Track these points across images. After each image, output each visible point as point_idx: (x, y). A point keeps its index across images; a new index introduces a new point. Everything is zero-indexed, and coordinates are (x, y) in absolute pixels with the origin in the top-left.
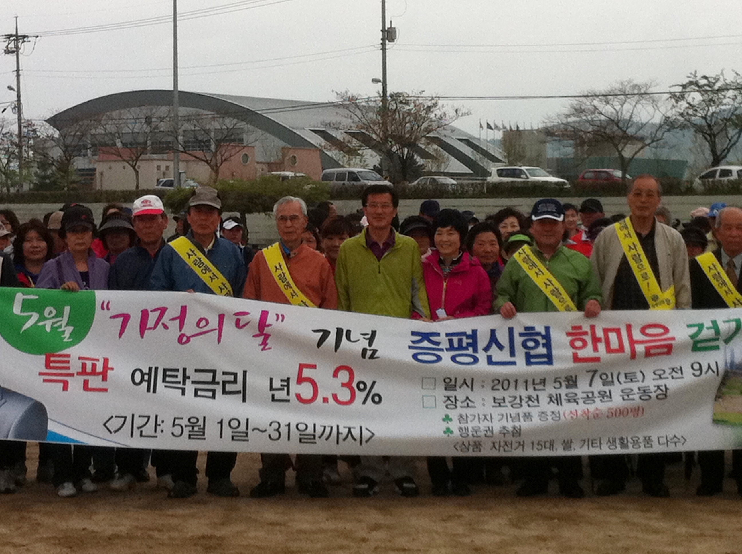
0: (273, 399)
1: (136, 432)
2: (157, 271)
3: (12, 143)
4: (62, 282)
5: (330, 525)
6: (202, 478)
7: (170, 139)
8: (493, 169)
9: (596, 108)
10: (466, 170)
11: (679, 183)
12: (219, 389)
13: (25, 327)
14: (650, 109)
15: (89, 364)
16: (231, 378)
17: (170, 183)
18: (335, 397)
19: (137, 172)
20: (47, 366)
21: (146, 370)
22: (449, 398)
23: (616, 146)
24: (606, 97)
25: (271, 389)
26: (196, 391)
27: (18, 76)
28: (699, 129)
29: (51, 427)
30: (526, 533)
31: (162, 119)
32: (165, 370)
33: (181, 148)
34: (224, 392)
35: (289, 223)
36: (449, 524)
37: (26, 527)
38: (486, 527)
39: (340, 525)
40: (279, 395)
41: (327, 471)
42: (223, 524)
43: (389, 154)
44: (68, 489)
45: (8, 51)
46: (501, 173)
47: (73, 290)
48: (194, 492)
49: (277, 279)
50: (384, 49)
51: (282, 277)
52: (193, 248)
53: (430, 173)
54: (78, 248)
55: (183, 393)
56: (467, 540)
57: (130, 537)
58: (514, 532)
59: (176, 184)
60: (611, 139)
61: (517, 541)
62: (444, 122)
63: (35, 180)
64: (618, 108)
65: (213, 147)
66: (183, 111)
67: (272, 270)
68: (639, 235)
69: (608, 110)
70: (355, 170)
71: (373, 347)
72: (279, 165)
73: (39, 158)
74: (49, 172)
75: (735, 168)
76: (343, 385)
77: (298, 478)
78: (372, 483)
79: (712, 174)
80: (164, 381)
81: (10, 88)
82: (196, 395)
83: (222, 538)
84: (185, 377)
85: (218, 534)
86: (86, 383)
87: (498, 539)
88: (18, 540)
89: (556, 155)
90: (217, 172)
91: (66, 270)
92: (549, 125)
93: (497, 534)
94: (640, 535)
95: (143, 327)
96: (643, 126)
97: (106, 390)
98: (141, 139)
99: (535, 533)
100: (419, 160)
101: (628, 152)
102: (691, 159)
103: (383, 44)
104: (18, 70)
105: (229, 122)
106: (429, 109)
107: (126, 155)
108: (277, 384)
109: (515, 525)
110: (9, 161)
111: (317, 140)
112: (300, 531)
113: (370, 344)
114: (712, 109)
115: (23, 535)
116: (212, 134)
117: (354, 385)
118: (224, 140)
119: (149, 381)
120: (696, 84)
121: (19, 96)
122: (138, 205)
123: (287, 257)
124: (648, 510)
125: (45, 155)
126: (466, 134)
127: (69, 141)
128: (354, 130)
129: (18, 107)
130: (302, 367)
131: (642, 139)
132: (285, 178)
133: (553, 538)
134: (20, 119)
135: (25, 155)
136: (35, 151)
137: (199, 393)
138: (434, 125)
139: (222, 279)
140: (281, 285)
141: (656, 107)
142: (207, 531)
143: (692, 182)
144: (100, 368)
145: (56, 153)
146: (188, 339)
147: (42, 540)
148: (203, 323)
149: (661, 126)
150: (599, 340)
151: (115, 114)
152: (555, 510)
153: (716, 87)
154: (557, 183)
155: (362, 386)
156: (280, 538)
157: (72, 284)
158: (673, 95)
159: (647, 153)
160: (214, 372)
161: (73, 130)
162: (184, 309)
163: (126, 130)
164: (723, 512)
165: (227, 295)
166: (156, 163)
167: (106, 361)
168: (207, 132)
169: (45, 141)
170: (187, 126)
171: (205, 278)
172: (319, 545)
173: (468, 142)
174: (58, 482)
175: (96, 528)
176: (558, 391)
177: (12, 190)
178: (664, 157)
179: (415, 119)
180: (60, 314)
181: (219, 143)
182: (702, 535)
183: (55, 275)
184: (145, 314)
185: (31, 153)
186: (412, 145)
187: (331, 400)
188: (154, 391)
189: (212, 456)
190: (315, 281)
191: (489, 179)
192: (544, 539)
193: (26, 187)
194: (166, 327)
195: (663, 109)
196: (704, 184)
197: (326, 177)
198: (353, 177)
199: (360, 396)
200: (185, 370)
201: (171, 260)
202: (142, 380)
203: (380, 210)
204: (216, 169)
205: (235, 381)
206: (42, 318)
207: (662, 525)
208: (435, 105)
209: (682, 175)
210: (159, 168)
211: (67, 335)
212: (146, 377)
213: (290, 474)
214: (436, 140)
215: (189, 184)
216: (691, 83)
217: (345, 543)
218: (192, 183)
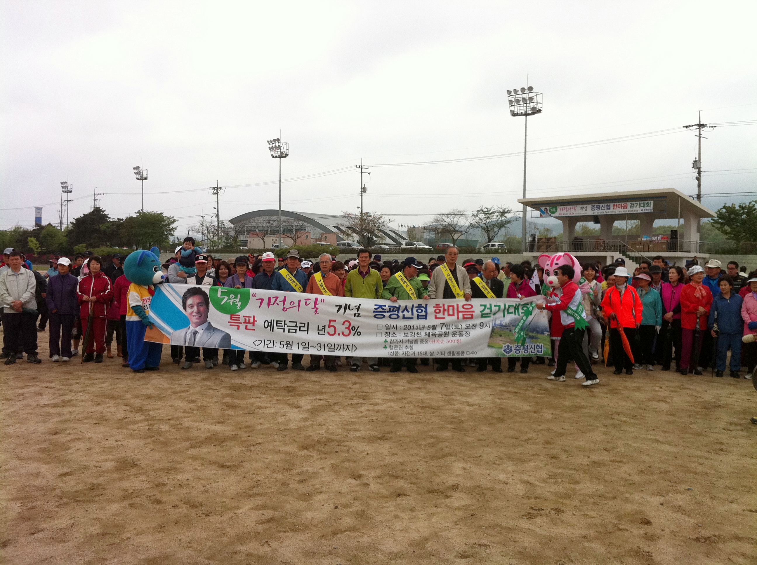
0: (319, 334)
1: (266, 346)
2: (274, 282)
3: (215, 229)
4: (234, 286)
5: (337, 382)
6: (290, 363)
7: (278, 229)
8: (403, 242)
9: (443, 220)
10: (393, 243)
11: (475, 249)
12: (298, 329)
13: (222, 303)
14: (464, 220)
15: (247, 319)
16: (303, 325)
17: (277, 246)
18: (343, 333)
19: (264, 242)
20: (231, 319)
21: (269, 321)
22: (387, 333)
23: (451, 234)
24: (447, 215)
25: (318, 330)
26: (289, 329)
27: (218, 203)
28: (483, 228)
29: (233, 343)
30: (414, 386)
31: (274, 221)
32: (277, 321)
33: (281, 233)
34: (300, 330)
35: (325, 264)
36: (384, 382)
37: (218, 382)
38: (398, 383)
39: (341, 382)
40: (321, 332)
41: (336, 361)
42: (295, 382)
43: (363, 236)
44: (235, 367)
45: (214, 194)
46: (406, 244)
47: (239, 288)
48: (286, 368)
49: (319, 286)
50: (362, 195)
51: (321, 285)
52: (289, 273)
53: (379, 244)
54: (241, 272)
55: (284, 332)
56: (391, 389)
57: (259, 386)
58: (409, 385)
59: (279, 246)
60: (449, 232)
61: (410, 389)
62: (384, 224)
63: (224, 244)
64: (452, 220)
65: (294, 232)
66: (283, 218)
67: (318, 282)
68: (450, 270)
69: (448, 220)
70: (350, 242)
71: (359, 312)
72: (320, 240)
73: (225, 235)
74: (229, 241)
75: (497, 244)
76: (346, 328)
77: (325, 363)
78: (358, 366)
79: (488, 246)
80: (277, 326)
81: (214, 208)
82: (289, 332)
83: (295, 387)
84: (285, 324)
85: (293, 385)
86: (246, 326)
87: (402, 388)
88: (215, 388)
89: (428, 237)
90: (296, 242)
91: (236, 281)
92: (426, 226)
93: (402, 386)
94: (457, 387)
95: (269, 304)
96: (462, 226)
97: (254, 330)
98: (266, 229)
99: (417, 386)
100: (375, 239)
101: (455, 237)
102: (480, 240)
103: (361, 193)
104: (218, 201)
105: (301, 223)
106: (379, 219)
107: (260, 234)
108: (320, 328)
109: (409, 382)
110: (214, 237)
111: (335, 230)
112: (325, 385)
113: (358, 311)
114: (488, 221)
115: (217, 385)
116: (294, 228)
117: (351, 328)
118: (299, 230)
119: (271, 326)
120: (483, 211)
121: (218, 211)
122: (265, 256)
123: (323, 277)
124: (461, 377)
125: (228, 234)
126: (393, 229)
127: (237, 229)
128: (349, 226)
129: (218, 216)
130: (330, 321)
131: (461, 232)
132: (322, 245)
133: (424, 388)
134: (218, 220)
135: (220, 234)
136: (224, 233)
137: (290, 331)
138: (381, 225)
139: (300, 285)
140: (321, 288)
141: (467, 220)
142: (289, 384)
143: (480, 249)
144: (252, 321)
145: (232, 234)
146: (286, 310)
147: (224, 387)
148: (292, 303)
149: (468, 227)
150: (446, 310)
151: (256, 219)
152: (425, 377)
153: (490, 212)
154: (428, 249)
155: (353, 328)
156: (317, 387)
157: (238, 286)
158: (474, 215)
159: (463, 237)
160: (296, 322)
161: (239, 225)
162: (285, 298)
163: (260, 225)
164: (490, 378)
165: (301, 292)
166: (272, 238)
167: (254, 317)
168: (292, 226)
169: (228, 229)
170: (284, 224)
171: (293, 285)
172: (333, 391)
173: (394, 232)
174: (231, 364)
175: (245, 383)
176: (429, 331)
177: (215, 248)
178: (470, 239)
179: (374, 223)
180: (236, 297)
181: (296, 230)
182: (481, 387)
183: (231, 282)
184: (270, 299)
185: (222, 234)
186: (372, 233)
187: (341, 334)
188: (273, 331)
189: (294, 355)
190: (334, 287)
191: (402, 246)
192: (421, 389)
193: (220, 247)
194: (278, 304)
195: (469, 220)
196: (485, 249)
197: (338, 245)
198: (349, 245)
199: (353, 332)
200: (285, 321)
201: (279, 278)
202: (268, 326)
203: (364, 259)
204: (295, 241)
205: (304, 326)
206: (229, 299)
207: (467, 383)
208: (381, 217)
209: (476, 245)
210: (273, 240)
211: (239, 306)
212: (270, 324)
213: (322, 362)
214: (382, 231)
215: (284, 247)
216: (481, 210)
217: (344, 389)
218: (286, 246)
